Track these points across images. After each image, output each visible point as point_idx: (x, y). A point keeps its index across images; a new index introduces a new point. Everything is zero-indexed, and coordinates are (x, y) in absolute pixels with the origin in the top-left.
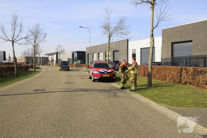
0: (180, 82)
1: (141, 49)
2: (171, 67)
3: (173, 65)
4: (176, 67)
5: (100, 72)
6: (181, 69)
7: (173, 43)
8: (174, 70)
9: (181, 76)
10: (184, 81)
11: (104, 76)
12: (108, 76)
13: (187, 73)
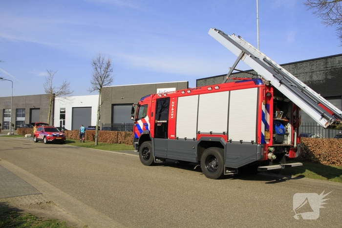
0: (117, 142)
1: (73, 108)
2: (111, 132)
3: (112, 130)
4: (114, 132)
5: (54, 136)
6: (118, 133)
7: (113, 105)
8: (113, 134)
9: (118, 137)
10: (119, 141)
11: (57, 138)
12: (61, 138)
13: (121, 135)
